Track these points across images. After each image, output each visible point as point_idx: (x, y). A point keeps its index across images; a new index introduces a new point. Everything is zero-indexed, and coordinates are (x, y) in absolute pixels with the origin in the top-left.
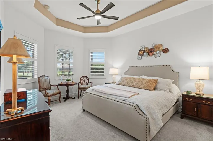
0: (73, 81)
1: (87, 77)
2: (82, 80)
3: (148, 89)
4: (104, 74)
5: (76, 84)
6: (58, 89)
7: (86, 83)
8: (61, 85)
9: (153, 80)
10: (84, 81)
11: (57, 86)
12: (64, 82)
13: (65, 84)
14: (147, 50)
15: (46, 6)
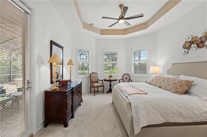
0: (115, 78)
1: (129, 75)
2: (124, 78)
3: (173, 91)
4: (146, 72)
5: (117, 80)
6: (103, 83)
7: (127, 80)
8: (105, 80)
9: (186, 81)
10: (126, 78)
11: (102, 81)
12: (108, 78)
13: (108, 79)
14: (195, 41)
15: (91, 24)
